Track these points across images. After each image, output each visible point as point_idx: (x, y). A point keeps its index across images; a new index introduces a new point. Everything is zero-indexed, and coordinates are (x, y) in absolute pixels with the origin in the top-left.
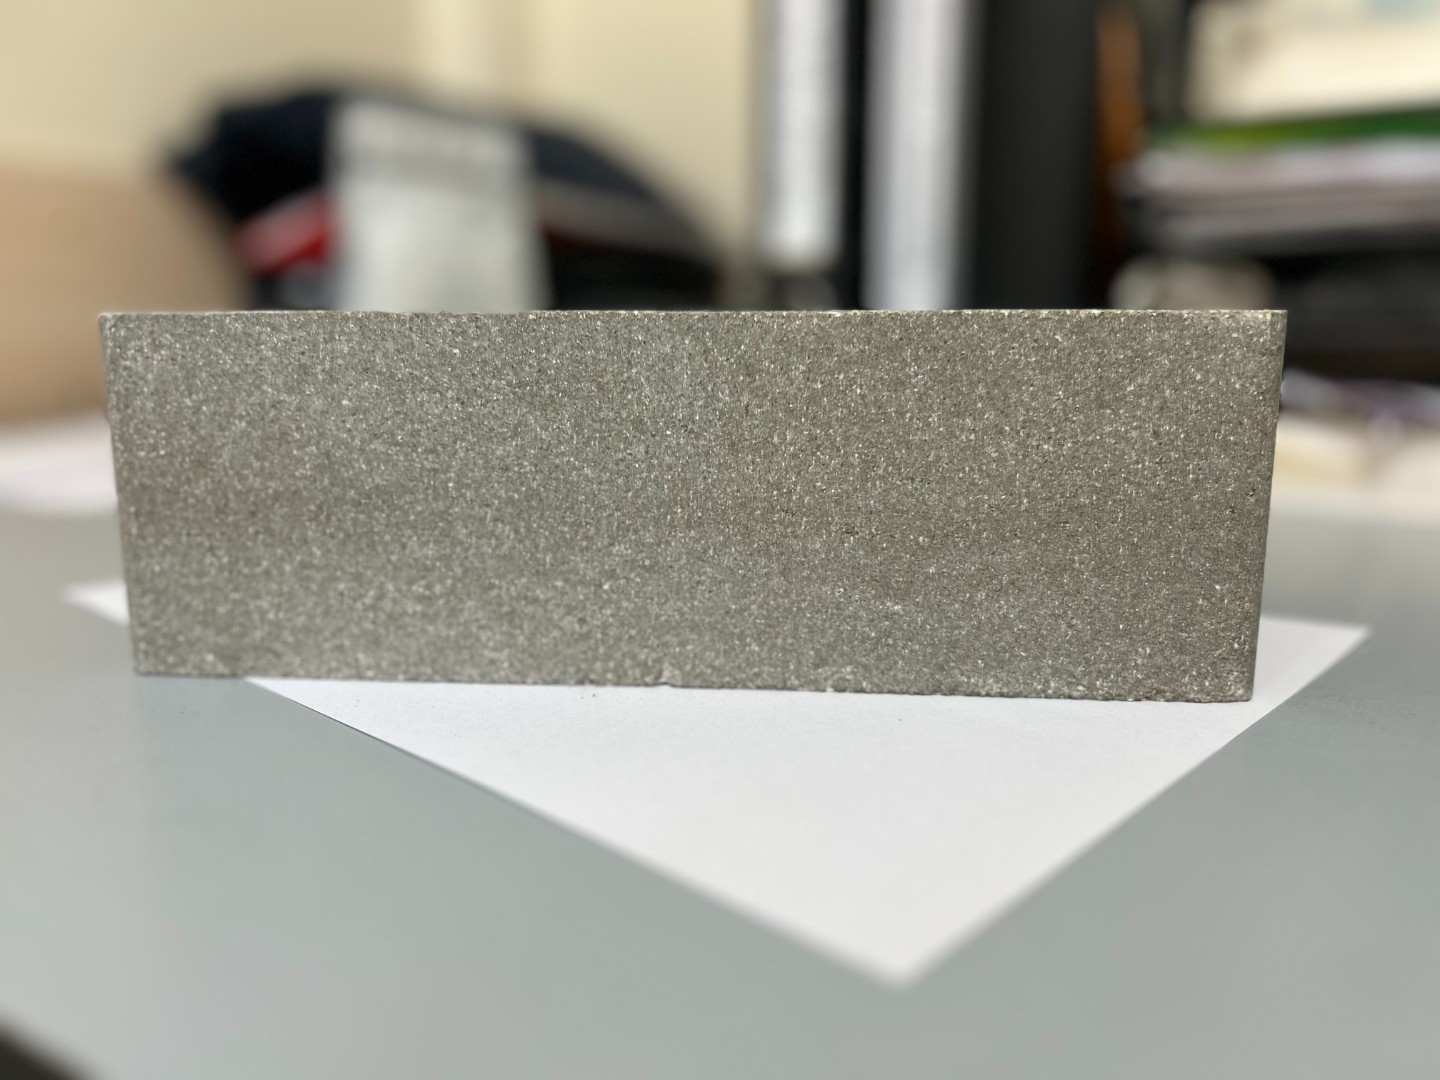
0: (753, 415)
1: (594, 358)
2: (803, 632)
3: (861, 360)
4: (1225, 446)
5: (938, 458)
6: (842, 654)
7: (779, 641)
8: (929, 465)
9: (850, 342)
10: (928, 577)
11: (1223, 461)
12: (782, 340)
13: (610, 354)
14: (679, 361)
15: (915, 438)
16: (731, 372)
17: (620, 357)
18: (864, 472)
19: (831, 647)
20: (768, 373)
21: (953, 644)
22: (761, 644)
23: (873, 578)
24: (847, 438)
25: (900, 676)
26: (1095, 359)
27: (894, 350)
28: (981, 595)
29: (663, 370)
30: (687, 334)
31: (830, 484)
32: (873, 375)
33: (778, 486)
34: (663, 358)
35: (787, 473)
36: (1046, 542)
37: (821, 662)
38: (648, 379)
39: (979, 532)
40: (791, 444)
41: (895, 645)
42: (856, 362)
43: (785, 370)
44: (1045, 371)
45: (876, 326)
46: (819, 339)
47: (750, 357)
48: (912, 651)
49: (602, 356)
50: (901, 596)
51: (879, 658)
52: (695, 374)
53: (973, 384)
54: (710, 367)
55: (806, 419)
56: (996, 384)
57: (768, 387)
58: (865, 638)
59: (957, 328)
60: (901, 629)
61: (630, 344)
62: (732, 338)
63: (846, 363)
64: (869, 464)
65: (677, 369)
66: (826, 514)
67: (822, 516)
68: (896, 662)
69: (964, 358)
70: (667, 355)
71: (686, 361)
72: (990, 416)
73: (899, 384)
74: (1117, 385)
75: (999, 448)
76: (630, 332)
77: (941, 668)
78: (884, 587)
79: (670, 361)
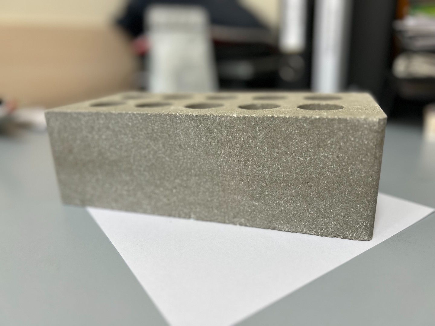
0: (212, 145)
1: (167, 127)
2: (230, 208)
3: (243, 130)
4: (361, 162)
5: (267, 161)
6: (241, 215)
7: (223, 210)
8: (265, 163)
9: (239, 124)
10: (265, 195)
11: (361, 166)
12: (219, 123)
13: (171, 126)
14: (190, 128)
15: (260, 154)
16: (205, 132)
17: (173, 126)
18: (245, 163)
19: (238, 213)
20: (216, 133)
21: (274, 216)
23: (249, 194)
24: (240, 153)
25: (258, 223)
26: (317, 132)
27: (253, 127)
28: (282, 202)
29: (186, 131)
30: (192, 121)
31: (235, 166)
32: (247, 135)
33: (220, 166)
34: (186, 127)
35: (223, 162)
36: (301, 188)
37: (235, 217)
38: (182, 133)
39: (281, 183)
40: (223, 154)
41: (256, 214)
42: (241, 131)
43: (221, 132)
44: (300, 136)
45: (247, 120)
46: (230, 123)
47: (210, 128)
48: (261, 216)
49: (169, 126)
50: (258, 200)
51: (252, 217)
52: (195, 132)
53: (278, 139)
54: (199, 131)
55: (228, 147)
56: (285, 139)
57: (216, 137)
58: (247, 211)
59: (272, 121)
60: (258, 210)
61: (176, 123)
62: (205, 122)
63: (239, 131)
64: (246, 161)
65: (190, 131)
66: (234, 175)
67: (233, 175)
68: (257, 219)
69: (274, 131)
70: (187, 126)
71: (192, 129)
72: (283, 149)
73: (255, 138)
74: (324, 141)
75: (286, 158)
76: (176, 120)
77: (270, 222)
78: (253, 198)
79: (188, 128)
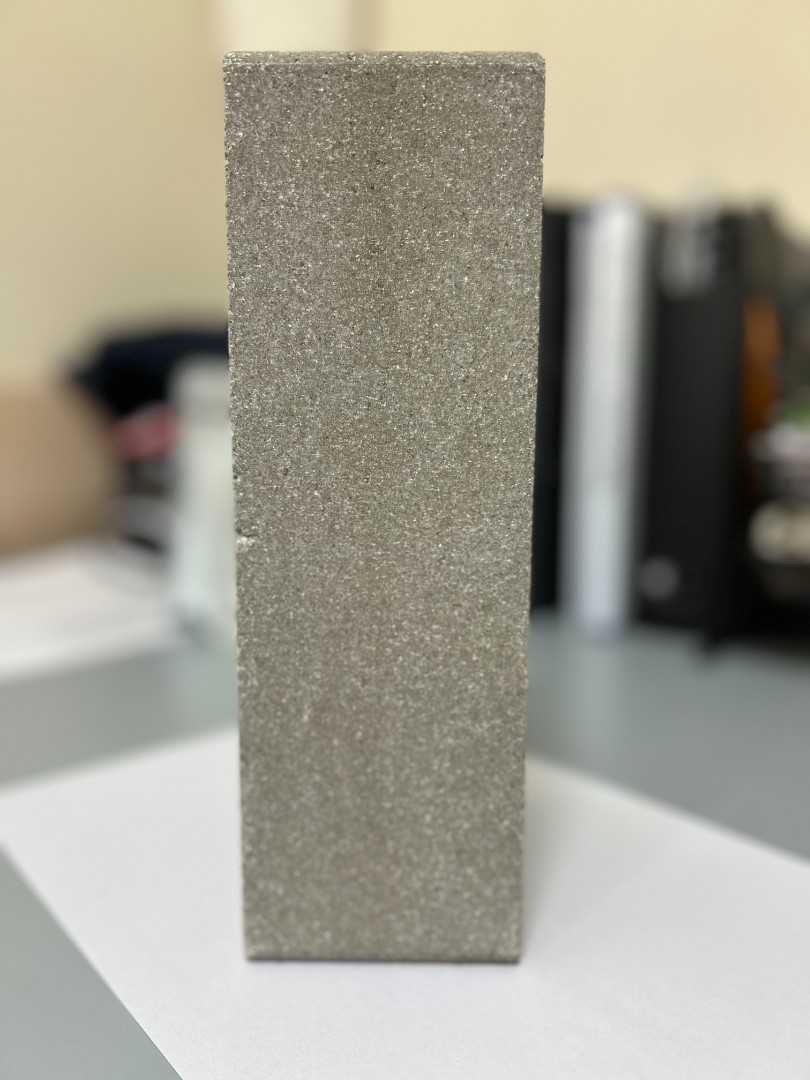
2: (284, 648)
6: (267, 678)
7: (275, 630)
17: (499, 509)
19: (273, 670)
22: (273, 616)
23: (328, 700)
37: (260, 662)
41: (276, 717)
42: (491, 684)
43: (487, 634)
46: (508, 658)
48: (272, 730)
50: (314, 721)
51: (265, 705)
52: (485, 566)
66: (378, 664)
67: (376, 661)
68: (262, 717)
70: (500, 545)
71: (495, 560)
79: (495, 548)
